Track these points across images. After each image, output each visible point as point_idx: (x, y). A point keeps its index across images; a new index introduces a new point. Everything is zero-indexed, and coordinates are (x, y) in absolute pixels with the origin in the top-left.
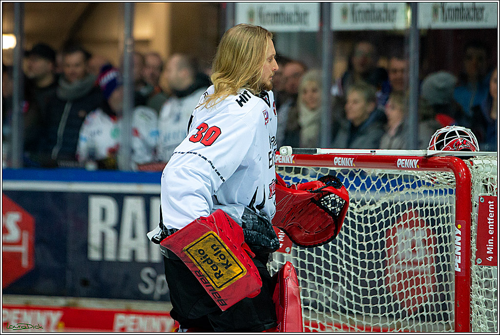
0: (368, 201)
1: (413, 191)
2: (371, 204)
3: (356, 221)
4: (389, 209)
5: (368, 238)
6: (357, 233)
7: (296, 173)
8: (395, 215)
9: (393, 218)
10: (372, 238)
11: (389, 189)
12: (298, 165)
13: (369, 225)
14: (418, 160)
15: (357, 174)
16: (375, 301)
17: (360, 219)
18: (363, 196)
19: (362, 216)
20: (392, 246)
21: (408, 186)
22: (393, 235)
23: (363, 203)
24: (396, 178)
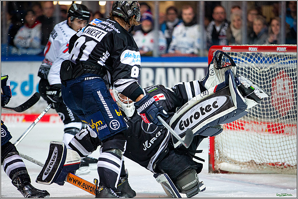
0: (263, 67)
1: (284, 61)
2: (265, 68)
3: (259, 76)
4: (273, 70)
5: (264, 83)
6: (259, 81)
7: (232, 55)
8: (276, 73)
9: (275, 74)
10: (266, 83)
11: (273, 61)
12: (233, 51)
13: (264, 77)
14: (286, 48)
15: (259, 55)
16: (267, 110)
17: (260, 75)
18: (261, 65)
19: (261, 74)
20: (275, 86)
21: (281, 60)
22: (275, 81)
23: (261, 68)
24: (276, 56)
